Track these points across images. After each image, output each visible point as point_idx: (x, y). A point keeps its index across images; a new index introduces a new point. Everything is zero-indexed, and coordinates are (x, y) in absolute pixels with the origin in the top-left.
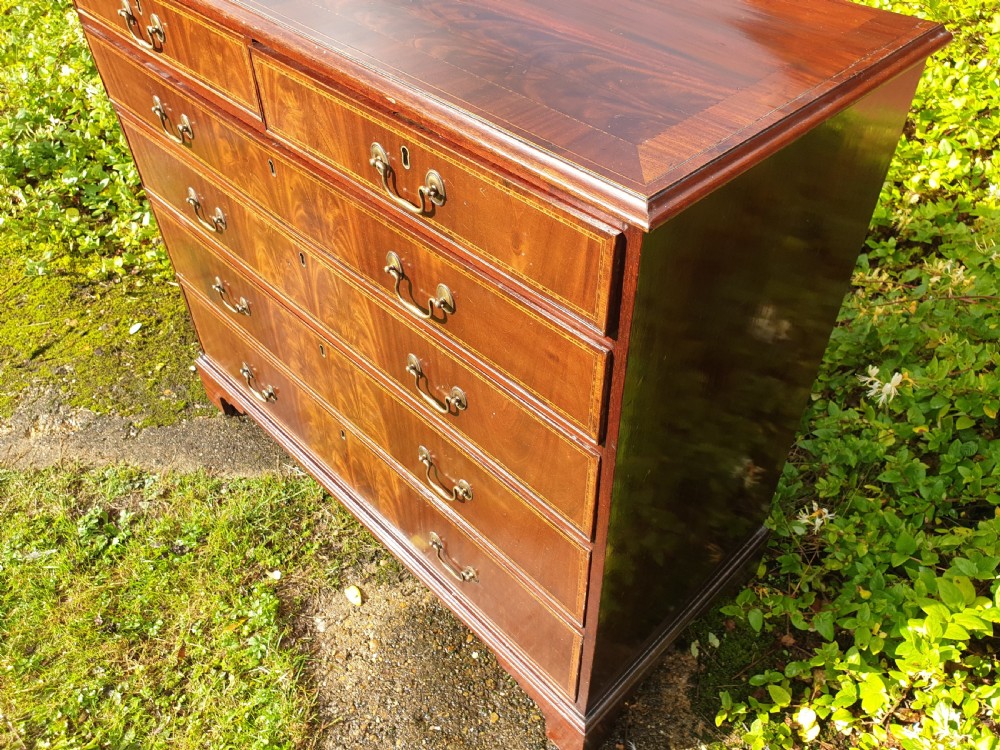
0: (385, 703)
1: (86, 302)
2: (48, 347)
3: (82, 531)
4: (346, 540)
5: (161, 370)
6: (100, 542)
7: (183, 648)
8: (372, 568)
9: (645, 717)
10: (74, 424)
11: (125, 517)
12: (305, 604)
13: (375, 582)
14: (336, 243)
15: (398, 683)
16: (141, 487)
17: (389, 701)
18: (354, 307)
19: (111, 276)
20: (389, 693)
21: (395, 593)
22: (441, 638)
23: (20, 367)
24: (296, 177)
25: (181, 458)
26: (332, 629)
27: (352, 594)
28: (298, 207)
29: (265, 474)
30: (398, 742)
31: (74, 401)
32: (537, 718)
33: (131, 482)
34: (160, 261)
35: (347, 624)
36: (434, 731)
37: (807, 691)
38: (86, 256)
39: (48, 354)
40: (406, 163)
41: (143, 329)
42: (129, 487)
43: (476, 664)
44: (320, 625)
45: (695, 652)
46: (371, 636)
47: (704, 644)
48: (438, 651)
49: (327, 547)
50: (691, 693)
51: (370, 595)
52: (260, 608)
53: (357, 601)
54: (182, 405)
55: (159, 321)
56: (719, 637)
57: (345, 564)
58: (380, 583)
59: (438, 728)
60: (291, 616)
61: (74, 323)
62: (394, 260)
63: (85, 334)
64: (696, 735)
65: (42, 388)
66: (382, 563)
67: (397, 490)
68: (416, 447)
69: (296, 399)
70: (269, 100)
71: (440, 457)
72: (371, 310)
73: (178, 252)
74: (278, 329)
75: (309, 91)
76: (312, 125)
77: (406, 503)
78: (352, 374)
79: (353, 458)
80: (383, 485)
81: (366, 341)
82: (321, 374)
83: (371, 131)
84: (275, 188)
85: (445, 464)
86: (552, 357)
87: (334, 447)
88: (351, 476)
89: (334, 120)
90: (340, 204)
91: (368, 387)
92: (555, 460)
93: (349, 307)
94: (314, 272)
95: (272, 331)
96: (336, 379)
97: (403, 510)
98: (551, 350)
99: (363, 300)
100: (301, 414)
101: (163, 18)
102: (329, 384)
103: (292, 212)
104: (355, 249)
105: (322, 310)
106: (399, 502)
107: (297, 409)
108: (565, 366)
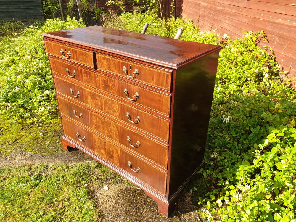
0: (117, 210)
1: (27, 129)
2: (18, 140)
3: (33, 179)
4: (102, 176)
5: (49, 143)
6: (38, 181)
7: (63, 203)
8: (110, 182)
9: (182, 206)
10: (27, 156)
11: (44, 175)
12: (94, 191)
13: (111, 185)
14: (112, 90)
15: (120, 205)
16: (48, 168)
17: (118, 209)
18: (113, 105)
19: (33, 123)
20: (118, 207)
21: (116, 187)
22: (129, 195)
23: (10, 144)
24: (103, 78)
25: (57, 161)
26: (101, 196)
27: (106, 188)
28: (103, 85)
29: (80, 163)
30: (122, 218)
31: (27, 151)
32: (156, 209)
33: (45, 167)
34: (46, 119)
35: (105, 194)
36: (131, 214)
37: (219, 196)
38: (26, 119)
39: (18, 141)
40: (130, 69)
41: (43, 134)
42: (44, 168)
43: (139, 200)
44: (98, 195)
45: (191, 191)
46: (112, 196)
47: (193, 190)
48: (129, 198)
49: (98, 178)
50: (192, 201)
51: (110, 187)
52: (82, 192)
53: (107, 189)
54: (56, 150)
55: (47, 132)
56: (197, 188)
57: (103, 182)
58: (112, 185)
59: (132, 214)
60: (91, 193)
61: (24, 134)
62: (126, 90)
63: (28, 136)
64: (194, 209)
65: (17, 149)
66: (112, 180)
67: (120, 153)
68: (126, 137)
69: (92, 137)
70: (99, 63)
71: (132, 137)
72: (118, 105)
73: (62, 107)
74: (90, 119)
75: (110, 59)
76: (109, 66)
77: (122, 156)
78: (111, 123)
79: (107, 149)
80: (115, 153)
81: (116, 113)
82: (101, 127)
83: (123, 64)
84: (97, 82)
85: (133, 139)
86: (160, 101)
87: (102, 148)
88: (106, 155)
89: (115, 64)
90: (114, 81)
91: (114, 125)
92: (160, 126)
93: (112, 106)
94: (104, 100)
95: (89, 119)
96: (106, 127)
97: (121, 158)
98: (159, 99)
99: (116, 103)
100: (93, 141)
101: (72, 51)
102: (103, 129)
103: (101, 86)
104: (116, 91)
105: (105, 109)
106: (120, 157)
107: (92, 140)
108: (162, 102)
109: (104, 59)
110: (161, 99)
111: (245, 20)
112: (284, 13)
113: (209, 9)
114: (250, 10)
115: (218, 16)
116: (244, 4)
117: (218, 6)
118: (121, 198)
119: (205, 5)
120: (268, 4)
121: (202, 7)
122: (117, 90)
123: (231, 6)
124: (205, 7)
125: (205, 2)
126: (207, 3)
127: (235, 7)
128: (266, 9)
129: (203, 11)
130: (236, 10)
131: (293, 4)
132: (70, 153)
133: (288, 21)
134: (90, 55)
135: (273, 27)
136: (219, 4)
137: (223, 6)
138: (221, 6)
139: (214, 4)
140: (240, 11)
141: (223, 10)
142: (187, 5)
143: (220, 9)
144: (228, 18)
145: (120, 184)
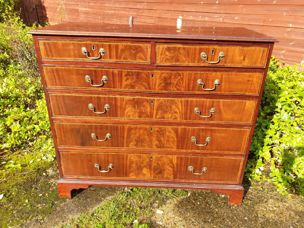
8: (156, 205)
12: (151, 222)
13: (160, 206)
15: (192, 219)
17: (195, 224)
18: (173, 106)
20: (193, 222)
21: (167, 205)
22: (189, 205)
26: (164, 222)
27: (159, 212)
28: (162, 83)
35: (166, 218)
36: (210, 221)
40: (213, 53)
41: (4, 195)
43: (201, 204)
44: (160, 223)
46: (174, 216)
48: (191, 208)
51: (162, 209)
53: (162, 212)
54: (51, 205)
55: (8, 191)
58: (162, 206)
59: (210, 220)
64: (247, 187)
66: (157, 202)
67: (176, 161)
68: (189, 139)
69: (127, 159)
70: (159, 56)
71: (199, 135)
72: (181, 103)
73: (65, 136)
74: (127, 135)
75: (179, 48)
76: (177, 57)
77: (179, 164)
78: (165, 130)
79: (154, 164)
80: (168, 165)
81: (176, 115)
82: (148, 140)
83: (201, 51)
84: (151, 82)
85: (201, 137)
86: (249, 81)
87: (144, 166)
88: (151, 174)
89: (188, 52)
90: (182, 75)
91: (171, 130)
92: (244, 109)
93: (171, 107)
94: (156, 104)
95: (123, 137)
96: (155, 137)
97: (177, 168)
98: (249, 79)
99: (179, 102)
100: (128, 164)
101: (108, 48)
102: (151, 141)
103: (157, 86)
104: (184, 85)
105: (157, 114)
106: (175, 166)
107: (126, 164)
108: (252, 81)
109: (169, 49)
110: (251, 79)
111: (149, 20)
112: (193, 11)
113: (94, 14)
114: (152, 11)
115: (111, 20)
116: (143, 6)
117: (107, 10)
118: (185, 213)
119: (85, 11)
120: (174, 4)
121: (83, 13)
122: (186, 84)
123: (126, 9)
124: (86, 13)
125: (85, 7)
126: (89, 8)
127: (132, 9)
128: (172, 9)
129: (84, 17)
130: (135, 12)
131: (202, 3)
132: (76, 199)
133: (200, 17)
134: (144, 48)
135: (184, 24)
136: (107, 8)
137: (115, 10)
138: (111, 10)
139: (101, 9)
140: (141, 13)
141: (115, 14)
142: (54, 12)
143: (112, 13)
144: (126, 21)
145: (168, 201)
